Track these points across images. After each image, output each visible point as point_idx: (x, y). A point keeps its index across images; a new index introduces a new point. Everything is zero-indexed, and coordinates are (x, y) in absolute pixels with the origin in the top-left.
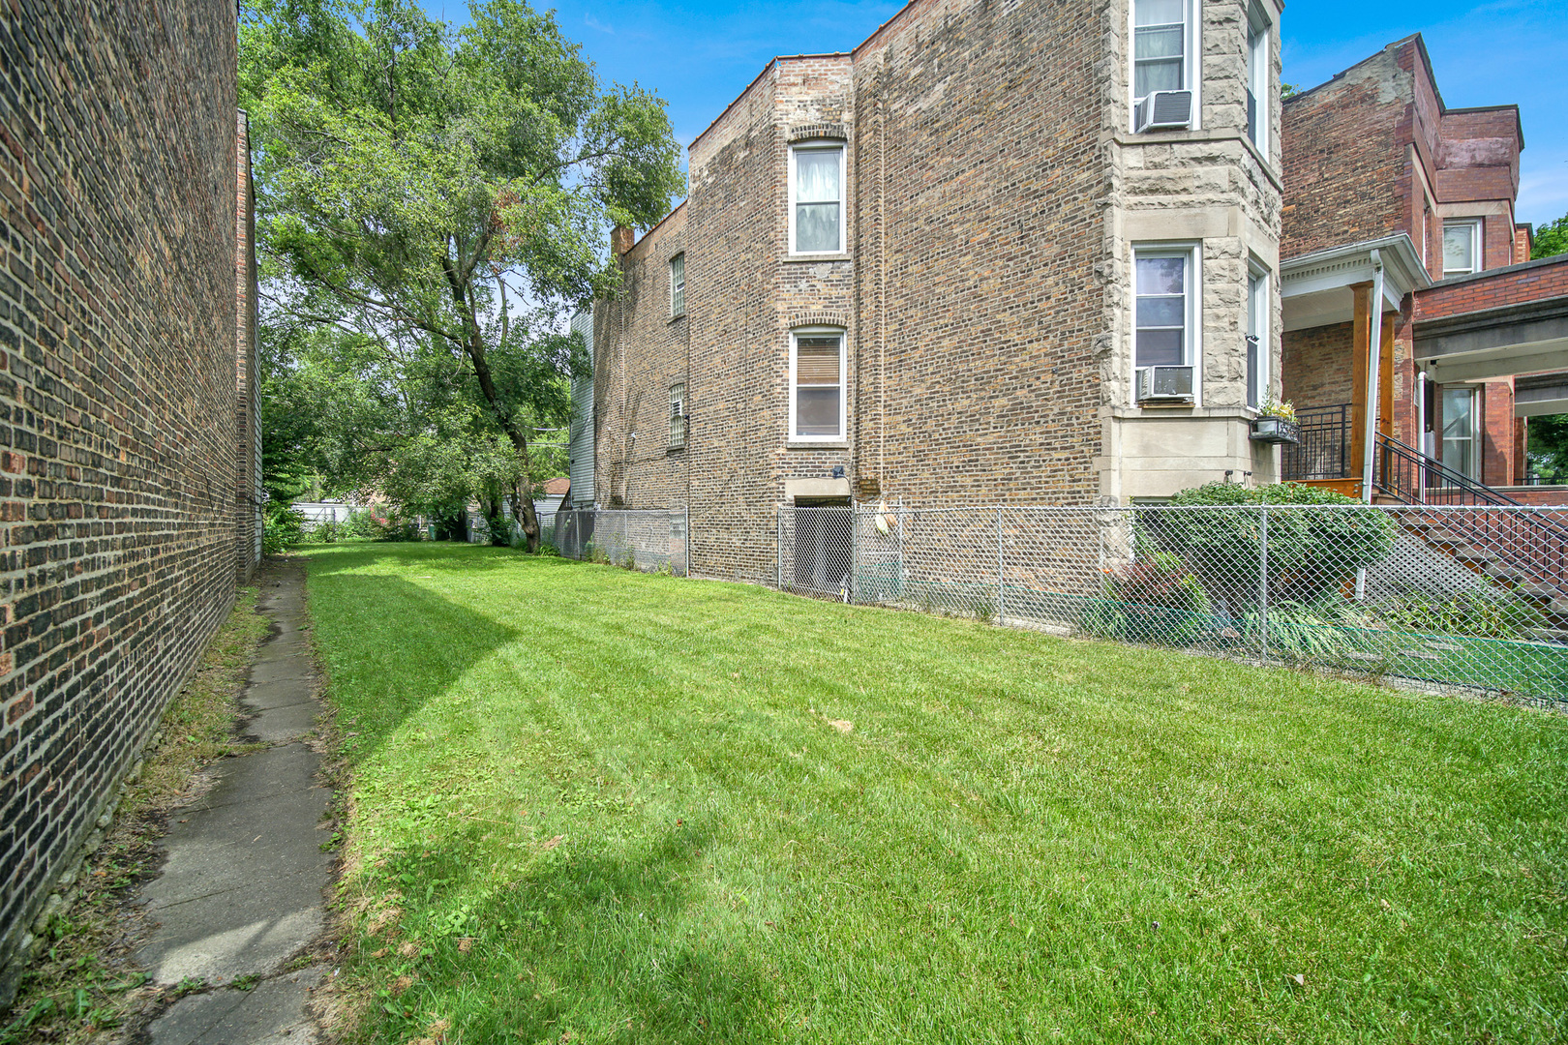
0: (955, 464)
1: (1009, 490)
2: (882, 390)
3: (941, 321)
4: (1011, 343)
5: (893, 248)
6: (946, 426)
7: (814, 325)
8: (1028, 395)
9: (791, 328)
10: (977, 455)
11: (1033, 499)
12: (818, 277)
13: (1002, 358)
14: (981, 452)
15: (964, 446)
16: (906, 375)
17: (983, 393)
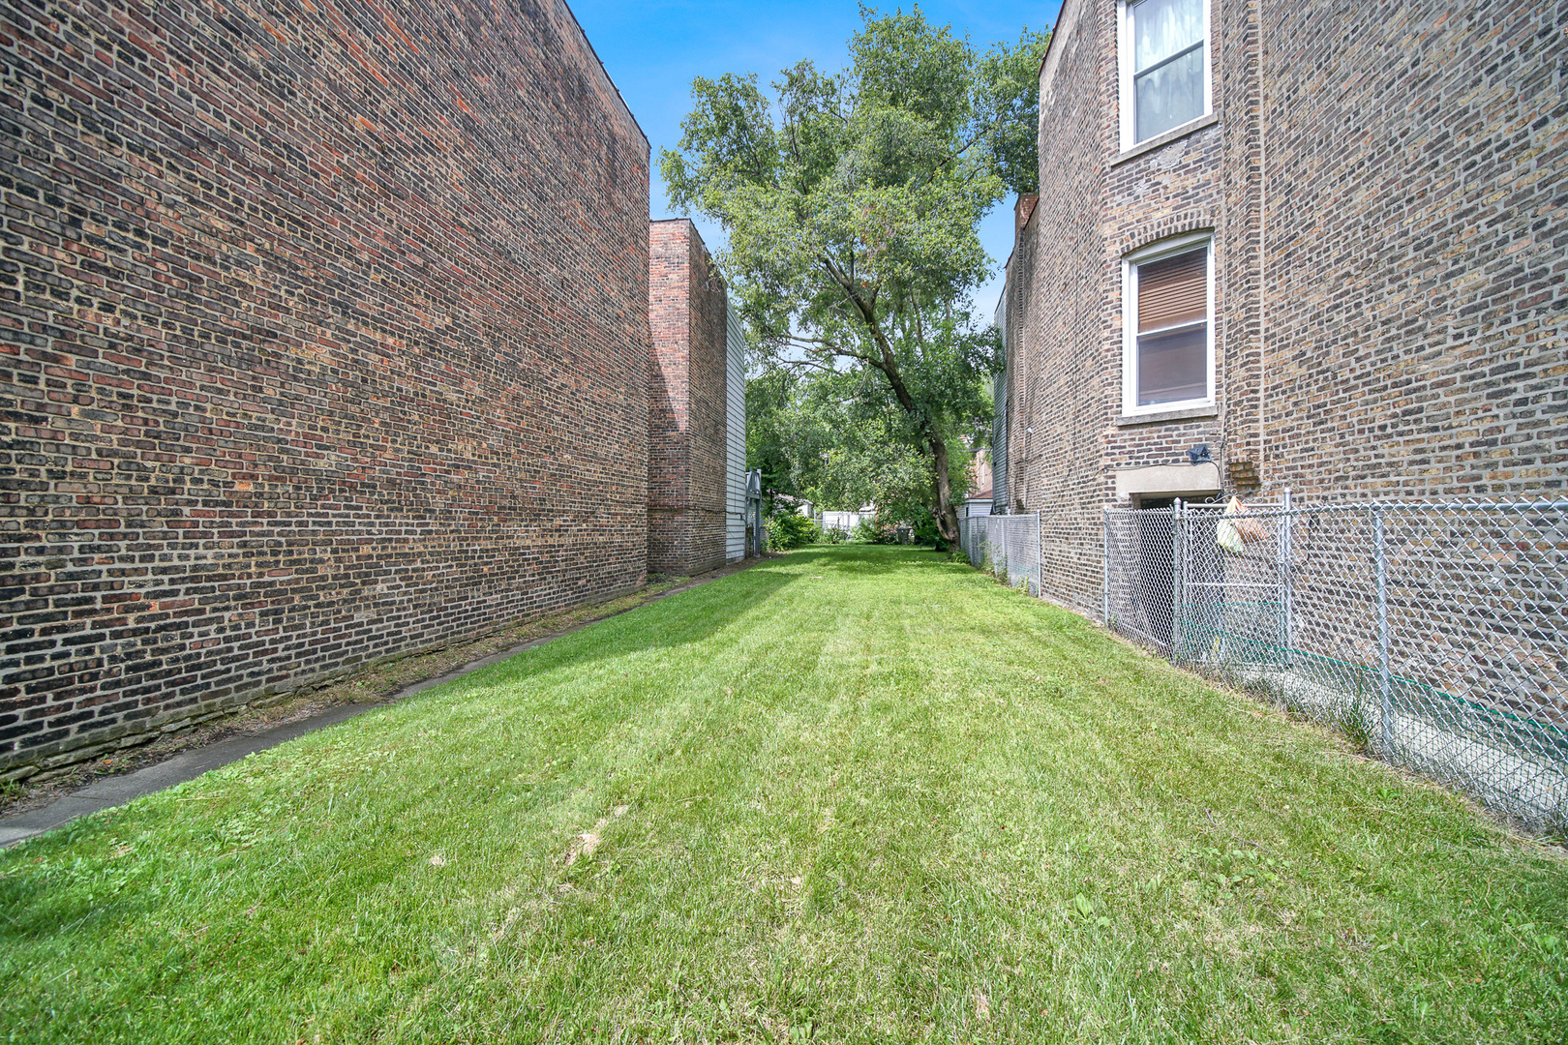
0: (1377, 423)
1: (1492, 465)
2: (1262, 311)
3: (1352, 161)
4: (1493, 145)
5: (1275, 70)
6: (1361, 353)
7: (1159, 240)
8: (1535, 247)
9: (1124, 255)
10: (1420, 399)
11: (1549, 484)
12: (1164, 167)
13: (1472, 185)
14: (1429, 392)
15: (1395, 385)
16: (1296, 276)
17: (1432, 272)
